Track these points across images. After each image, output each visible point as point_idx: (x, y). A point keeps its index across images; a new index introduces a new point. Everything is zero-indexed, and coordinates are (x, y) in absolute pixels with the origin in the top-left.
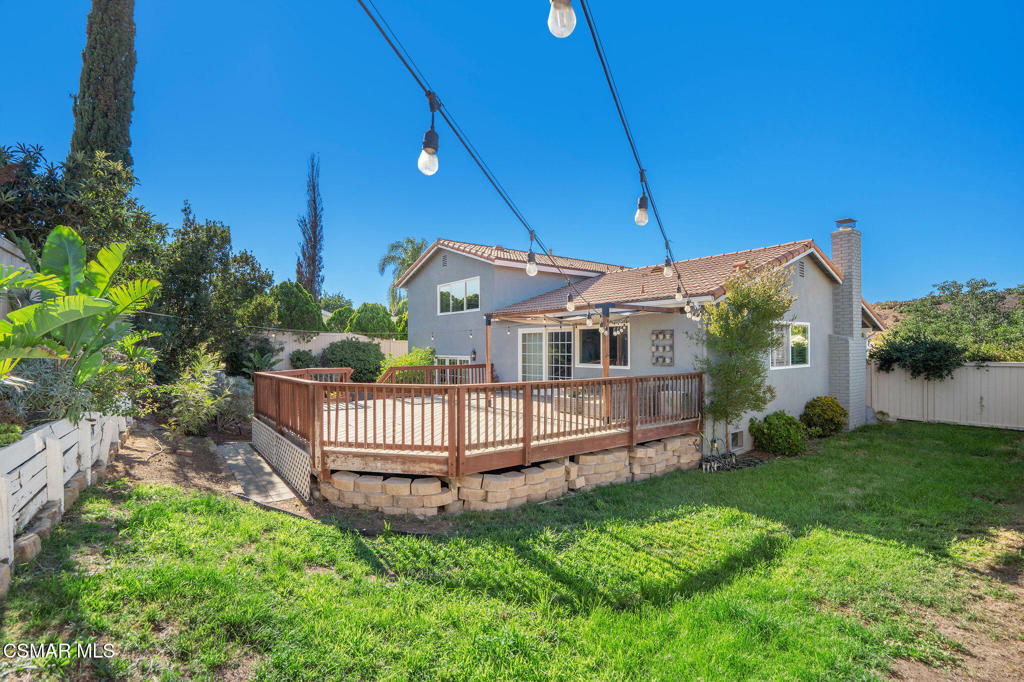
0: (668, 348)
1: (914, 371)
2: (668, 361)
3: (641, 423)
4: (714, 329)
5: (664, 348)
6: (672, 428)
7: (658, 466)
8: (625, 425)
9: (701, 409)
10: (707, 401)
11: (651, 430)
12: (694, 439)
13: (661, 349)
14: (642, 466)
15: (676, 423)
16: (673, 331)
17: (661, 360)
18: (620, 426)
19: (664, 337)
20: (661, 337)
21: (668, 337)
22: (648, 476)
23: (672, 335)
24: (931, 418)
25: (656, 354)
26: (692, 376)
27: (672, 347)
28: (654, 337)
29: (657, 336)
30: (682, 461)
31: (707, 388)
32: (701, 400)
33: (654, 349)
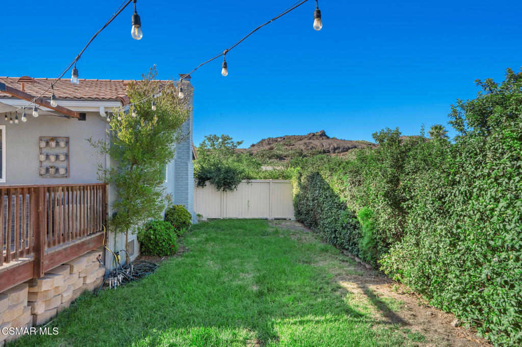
0: (62, 158)
1: (218, 186)
2: (62, 171)
3: (49, 246)
4: (124, 135)
5: (57, 157)
6: (80, 246)
7: (65, 295)
8: (28, 252)
9: (105, 221)
10: (110, 212)
11: (59, 253)
12: (97, 254)
13: (53, 158)
14: (47, 302)
15: (84, 240)
16: (68, 138)
17: (52, 171)
18: (21, 254)
19: (58, 144)
20: (53, 144)
21: (62, 144)
22: (54, 312)
23: (67, 143)
24: (225, 216)
25: (46, 164)
26: (94, 188)
27: (67, 156)
28: (43, 144)
29: (47, 143)
30: (88, 281)
31: (111, 198)
32: (105, 212)
33: (43, 158)
